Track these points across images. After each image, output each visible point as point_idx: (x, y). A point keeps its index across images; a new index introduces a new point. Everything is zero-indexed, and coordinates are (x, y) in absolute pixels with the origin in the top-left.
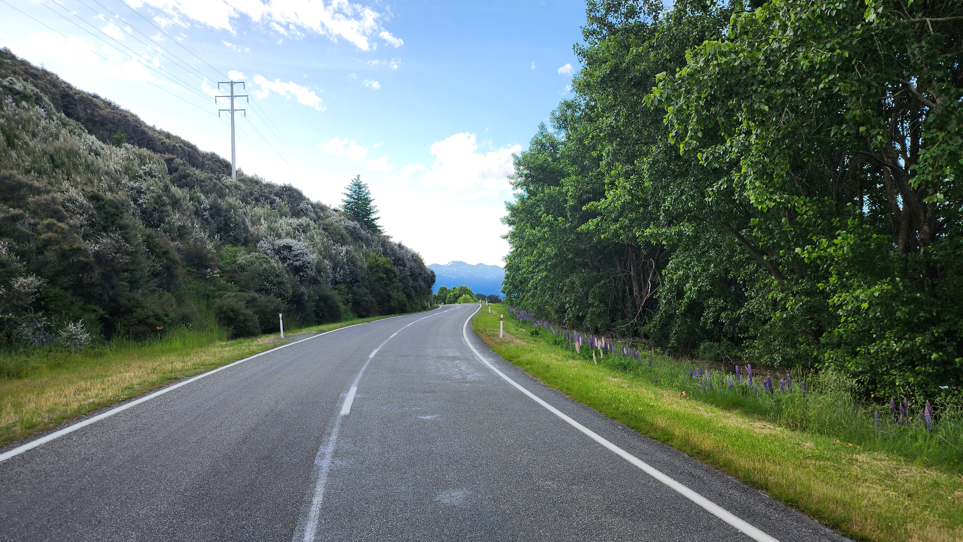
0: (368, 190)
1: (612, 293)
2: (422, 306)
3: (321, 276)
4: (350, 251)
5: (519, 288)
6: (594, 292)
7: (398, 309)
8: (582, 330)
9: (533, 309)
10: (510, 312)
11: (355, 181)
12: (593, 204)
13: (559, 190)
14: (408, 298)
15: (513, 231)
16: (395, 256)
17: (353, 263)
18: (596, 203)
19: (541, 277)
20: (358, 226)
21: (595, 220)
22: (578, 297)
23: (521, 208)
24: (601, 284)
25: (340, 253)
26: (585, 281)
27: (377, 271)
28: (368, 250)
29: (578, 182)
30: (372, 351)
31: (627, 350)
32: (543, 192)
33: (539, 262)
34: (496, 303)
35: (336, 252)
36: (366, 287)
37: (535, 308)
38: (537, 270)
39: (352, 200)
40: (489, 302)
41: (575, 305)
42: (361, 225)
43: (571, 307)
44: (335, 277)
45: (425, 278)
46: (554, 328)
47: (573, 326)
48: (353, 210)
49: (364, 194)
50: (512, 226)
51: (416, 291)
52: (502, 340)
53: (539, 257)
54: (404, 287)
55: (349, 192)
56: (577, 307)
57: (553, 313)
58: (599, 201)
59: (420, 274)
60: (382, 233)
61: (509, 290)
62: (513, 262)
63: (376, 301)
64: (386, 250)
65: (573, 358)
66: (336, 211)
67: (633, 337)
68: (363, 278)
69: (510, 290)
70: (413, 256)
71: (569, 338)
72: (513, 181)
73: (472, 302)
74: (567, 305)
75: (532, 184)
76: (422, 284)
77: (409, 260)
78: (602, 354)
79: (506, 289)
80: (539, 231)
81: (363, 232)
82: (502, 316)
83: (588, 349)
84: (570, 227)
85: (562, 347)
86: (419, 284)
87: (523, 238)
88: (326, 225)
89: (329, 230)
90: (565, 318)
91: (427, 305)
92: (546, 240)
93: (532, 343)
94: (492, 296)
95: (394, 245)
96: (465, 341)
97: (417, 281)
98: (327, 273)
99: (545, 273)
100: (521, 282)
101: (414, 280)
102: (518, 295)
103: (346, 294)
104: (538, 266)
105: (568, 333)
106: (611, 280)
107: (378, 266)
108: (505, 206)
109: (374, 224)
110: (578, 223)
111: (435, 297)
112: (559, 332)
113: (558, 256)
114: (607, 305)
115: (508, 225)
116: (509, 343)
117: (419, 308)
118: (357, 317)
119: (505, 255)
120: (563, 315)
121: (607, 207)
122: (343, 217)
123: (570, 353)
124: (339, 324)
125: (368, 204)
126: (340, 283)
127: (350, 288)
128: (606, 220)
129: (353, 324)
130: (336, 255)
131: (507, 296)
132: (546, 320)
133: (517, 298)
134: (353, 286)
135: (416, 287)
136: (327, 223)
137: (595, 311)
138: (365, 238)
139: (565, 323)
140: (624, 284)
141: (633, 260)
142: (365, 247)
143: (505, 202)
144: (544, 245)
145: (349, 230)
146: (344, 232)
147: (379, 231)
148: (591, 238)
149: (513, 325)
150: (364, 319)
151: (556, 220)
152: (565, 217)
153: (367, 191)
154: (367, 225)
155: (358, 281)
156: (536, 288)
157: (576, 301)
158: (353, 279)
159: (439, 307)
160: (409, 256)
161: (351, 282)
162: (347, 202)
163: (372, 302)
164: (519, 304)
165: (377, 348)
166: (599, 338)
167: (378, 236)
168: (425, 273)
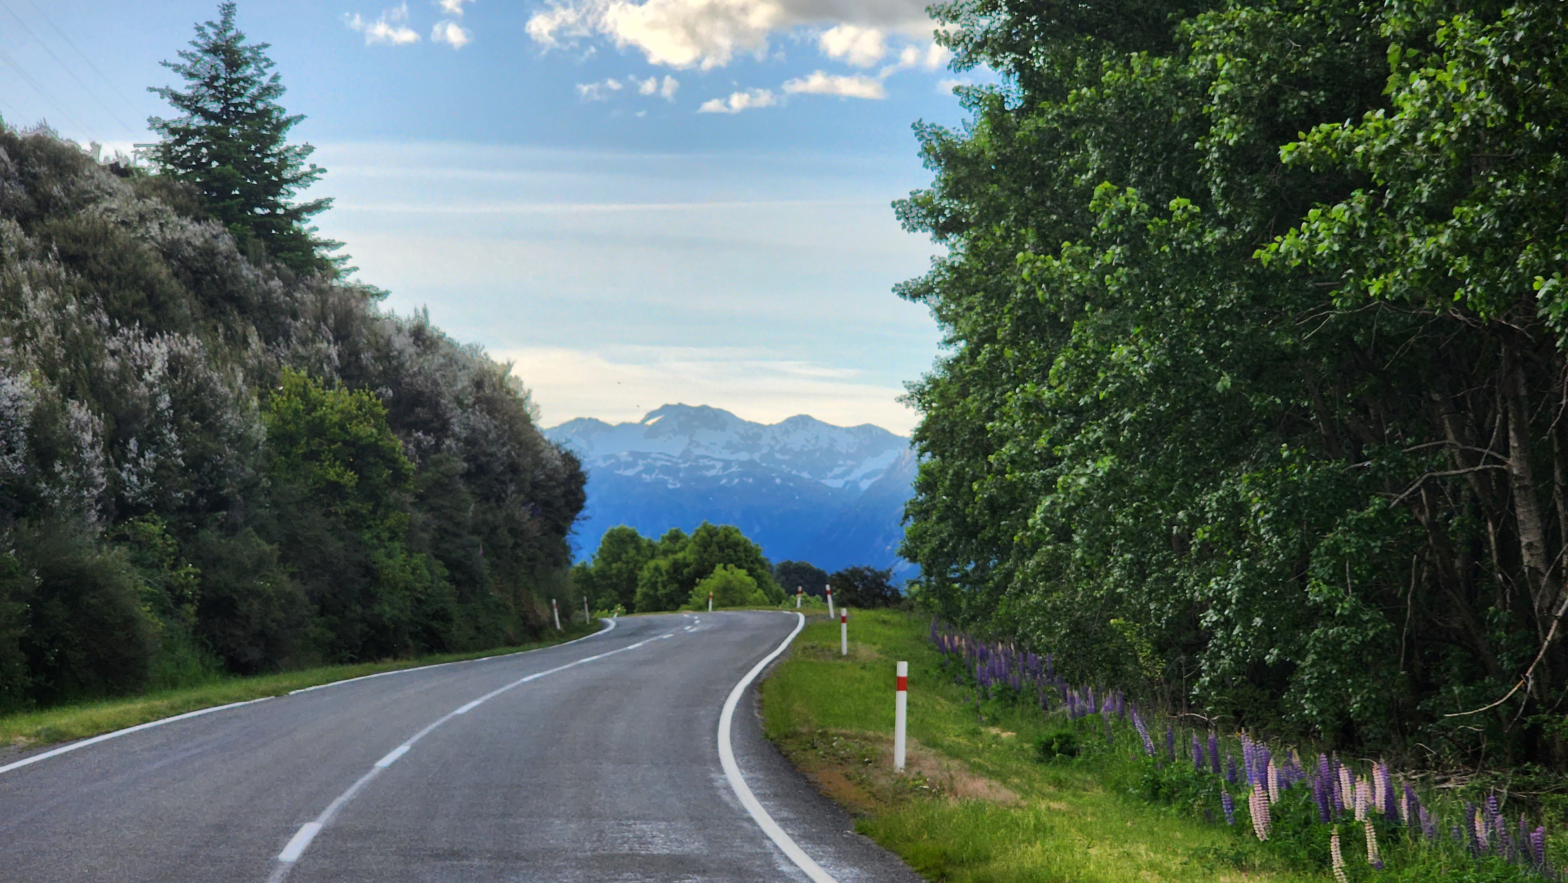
0: (270, 72)
1: (1421, 558)
2: (525, 618)
3: (53, 479)
4: (190, 362)
5: (988, 533)
6: (1334, 550)
7: (413, 635)
8: (1278, 731)
9: (1049, 631)
10: (942, 649)
11: (210, 31)
12: (1328, 135)
13: (1170, 72)
14: (458, 583)
15: (959, 260)
16: (395, 384)
17: (201, 414)
18: (1344, 131)
19: (1091, 478)
20: (225, 243)
21: (1339, 210)
22: (1263, 573)
23: (989, 154)
24: (1370, 512)
25: (140, 371)
26: (1294, 503)
27: (313, 456)
28: (271, 358)
29: (1258, 32)
30: (291, 831)
31: (1490, 821)
32: (1093, 81)
33: (1078, 412)
34: (873, 606)
35: (123, 366)
36: (261, 530)
37: (1062, 628)
38: (1069, 448)
39: (198, 121)
40: (839, 604)
41: (1245, 612)
42: (241, 242)
43: (1228, 624)
44: (117, 484)
45: (535, 485)
46: (1148, 724)
47: (1238, 714)
48: (200, 166)
49: (254, 90)
50: (952, 238)
51: (494, 549)
52: (902, 779)
53: (1080, 388)
54: (441, 530)
55: (183, 86)
56: (1258, 621)
57: (1145, 650)
58: (1358, 122)
59: (514, 469)
60: (336, 275)
61: (935, 542)
62: (958, 409)
63: (310, 593)
64: (355, 354)
65: (1239, 863)
66: (121, 171)
67: (1517, 763)
68: (249, 488)
69: (943, 543)
70: (479, 384)
71: (1217, 769)
72: (952, 28)
73: (757, 603)
74: (1211, 616)
75: (1044, 42)
76: (523, 514)
77: (460, 403)
78: (1372, 844)
79: (918, 538)
80: (1078, 262)
81: (248, 271)
82: (903, 669)
83: (1307, 822)
84: (1224, 248)
85: (1186, 811)
86: (510, 518)
87: (1001, 294)
88: (76, 239)
89: (92, 264)
90: (1198, 675)
91: (544, 617)
92: (1112, 304)
93: (1043, 796)
94: (856, 573)
95: (390, 330)
96: (728, 788)
97: (499, 500)
98: (78, 462)
99: (1106, 464)
100: (993, 506)
101: (486, 498)
102: (982, 568)
103: (169, 561)
104: (1073, 429)
105: (1214, 745)
106: (1415, 498)
107: (318, 429)
108: (918, 146)
109: (299, 236)
110: (1260, 225)
111: (586, 579)
112: (1170, 741)
113: (1165, 384)
114: (1394, 613)
115: (930, 234)
116: (937, 795)
117: (510, 630)
118: (219, 669)
119: (918, 379)
120: (1193, 663)
121: (1394, 151)
122: (154, 202)
123: (1224, 842)
124: (138, 705)
125: (274, 140)
126: (139, 510)
127: (185, 535)
128: (1391, 211)
129: (202, 703)
130: (124, 379)
131: (928, 573)
132: (1110, 685)
133: (976, 583)
134: (201, 525)
135: (494, 529)
136: (83, 227)
137: (1337, 642)
138: (256, 300)
139: (1202, 701)
140: (1477, 513)
141: (1516, 399)
142: (255, 342)
143: (918, 128)
144: (1104, 329)
145: (184, 262)
146: (161, 271)
147: (324, 264)
148: (1321, 296)
149: (954, 708)
150: (253, 683)
151: (1159, 210)
152: (1201, 197)
153: (265, 81)
154: (269, 238)
155: (223, 503)
156: (1064, 535)
157: (1249, 593)
158: (200, 493)
159: (603, 626)
160: (463, 382)
161: (191, 507)
162: (173, 131)
163: (291, 600)
164: (985, 611)
165: (314, 815)
166: (1360, 770)
167: (321, 292)
168: (538, 462)
